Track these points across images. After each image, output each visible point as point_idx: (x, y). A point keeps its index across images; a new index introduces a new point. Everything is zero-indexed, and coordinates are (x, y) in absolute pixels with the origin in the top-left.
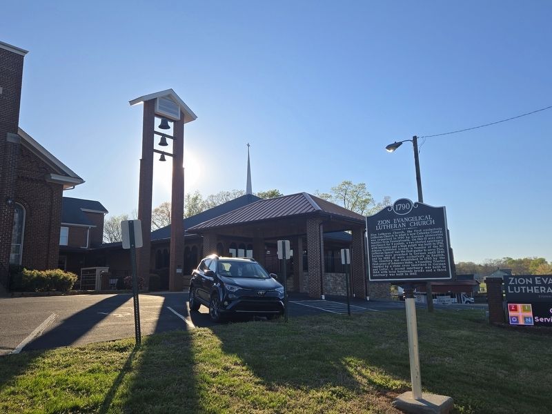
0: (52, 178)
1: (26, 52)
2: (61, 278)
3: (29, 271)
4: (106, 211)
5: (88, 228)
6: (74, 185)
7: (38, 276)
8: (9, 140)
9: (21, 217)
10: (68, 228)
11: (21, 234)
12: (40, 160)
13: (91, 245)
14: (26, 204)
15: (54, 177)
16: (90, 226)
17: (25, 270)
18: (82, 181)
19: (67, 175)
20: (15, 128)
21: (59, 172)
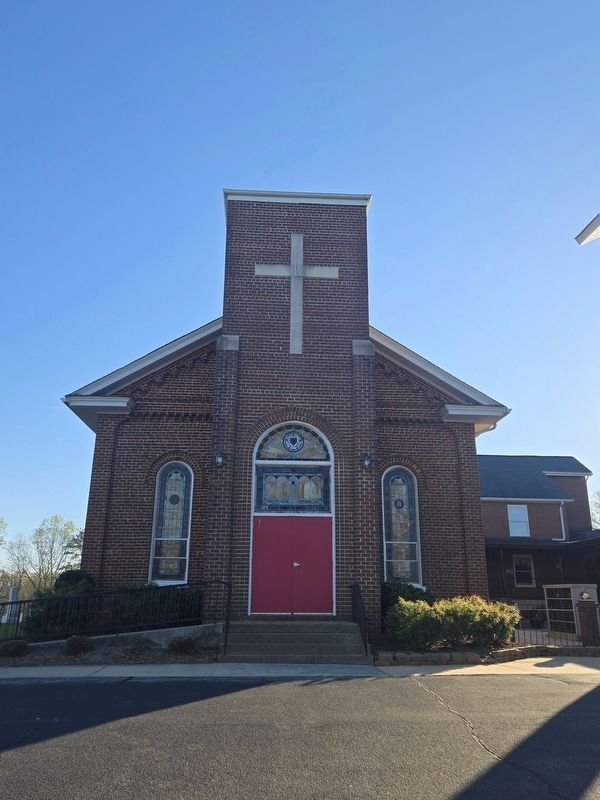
0: (450, 412)
1: (367, 199)
2: (477, 618)
3: (410, 604)
4: (589, 472)
5: (559, 504)
6: (492, 421)
7: (427, 614)
8: (356, 352)
9: (410, 491)
10: (525, 506)
11: (415, 524)
12: (427, 384)
13: (572, 534)
14: (415, 466)
15: (453, 410)
16: (563, 501)
17: (402, 601)
18: (505, 411)
19: (476, 403)
20: (362, 328)
21: (461, 401)
